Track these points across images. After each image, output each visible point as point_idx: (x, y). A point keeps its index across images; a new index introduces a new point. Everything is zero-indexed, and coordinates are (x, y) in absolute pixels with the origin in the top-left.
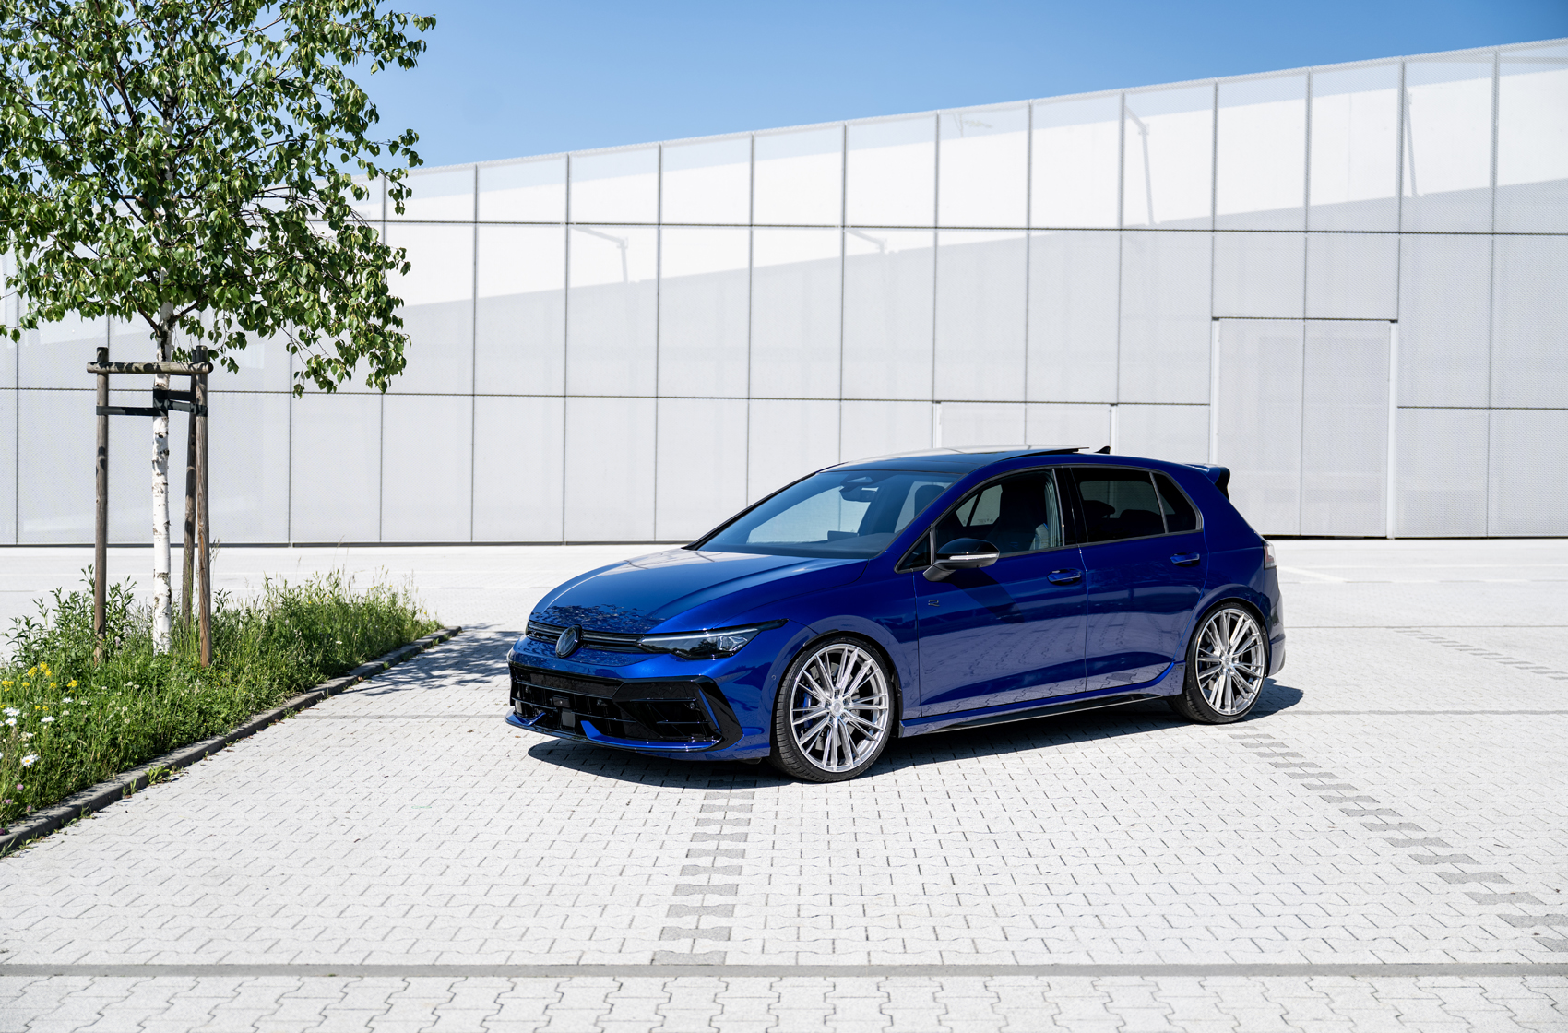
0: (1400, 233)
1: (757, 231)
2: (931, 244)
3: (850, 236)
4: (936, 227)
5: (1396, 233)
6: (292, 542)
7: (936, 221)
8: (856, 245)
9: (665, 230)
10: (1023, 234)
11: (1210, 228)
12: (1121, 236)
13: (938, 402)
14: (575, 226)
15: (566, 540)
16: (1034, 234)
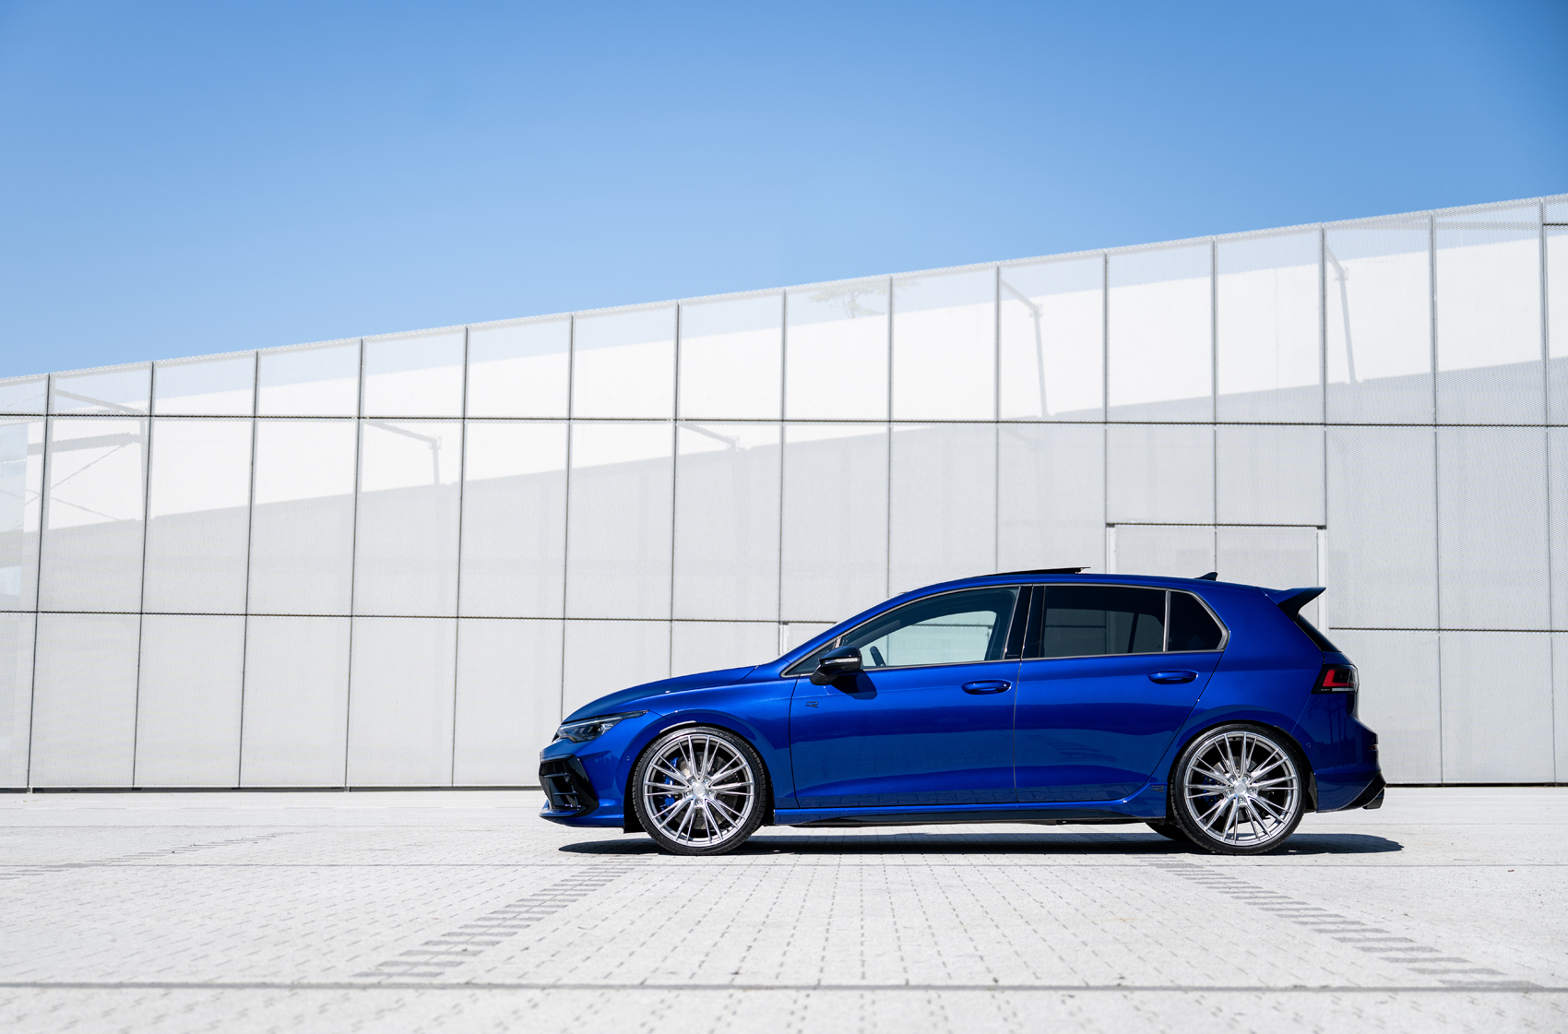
0: (1325, 425)
1: (576, 426)
2: (777, 440)
3: (683, 431)
4: (783, 421)
5: (1321, 424)
6: (31, 786)
7: (783, 414)
8: (692, 442)
9: (469, 424)
10: (883, 428)
11: (1102, 420)
12: (997, 429)
13: (786, 623)
14: (368, 420)
15: (348, 785)
16: (896, 428)
